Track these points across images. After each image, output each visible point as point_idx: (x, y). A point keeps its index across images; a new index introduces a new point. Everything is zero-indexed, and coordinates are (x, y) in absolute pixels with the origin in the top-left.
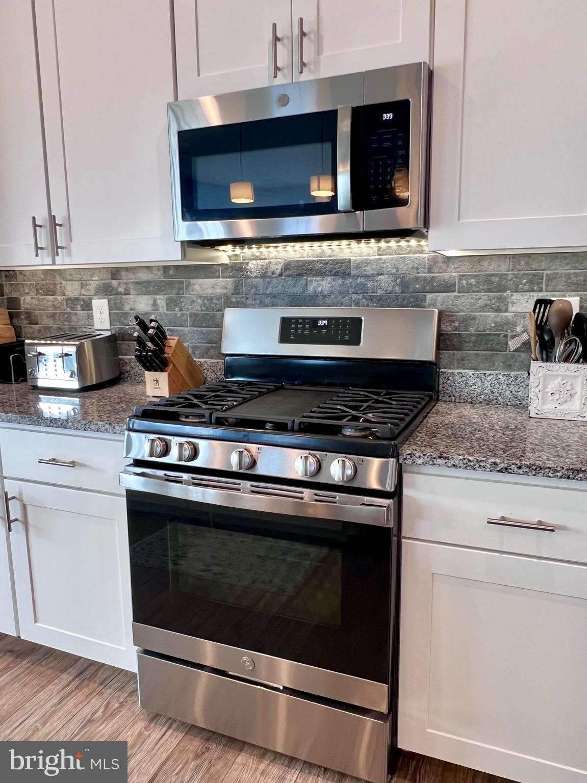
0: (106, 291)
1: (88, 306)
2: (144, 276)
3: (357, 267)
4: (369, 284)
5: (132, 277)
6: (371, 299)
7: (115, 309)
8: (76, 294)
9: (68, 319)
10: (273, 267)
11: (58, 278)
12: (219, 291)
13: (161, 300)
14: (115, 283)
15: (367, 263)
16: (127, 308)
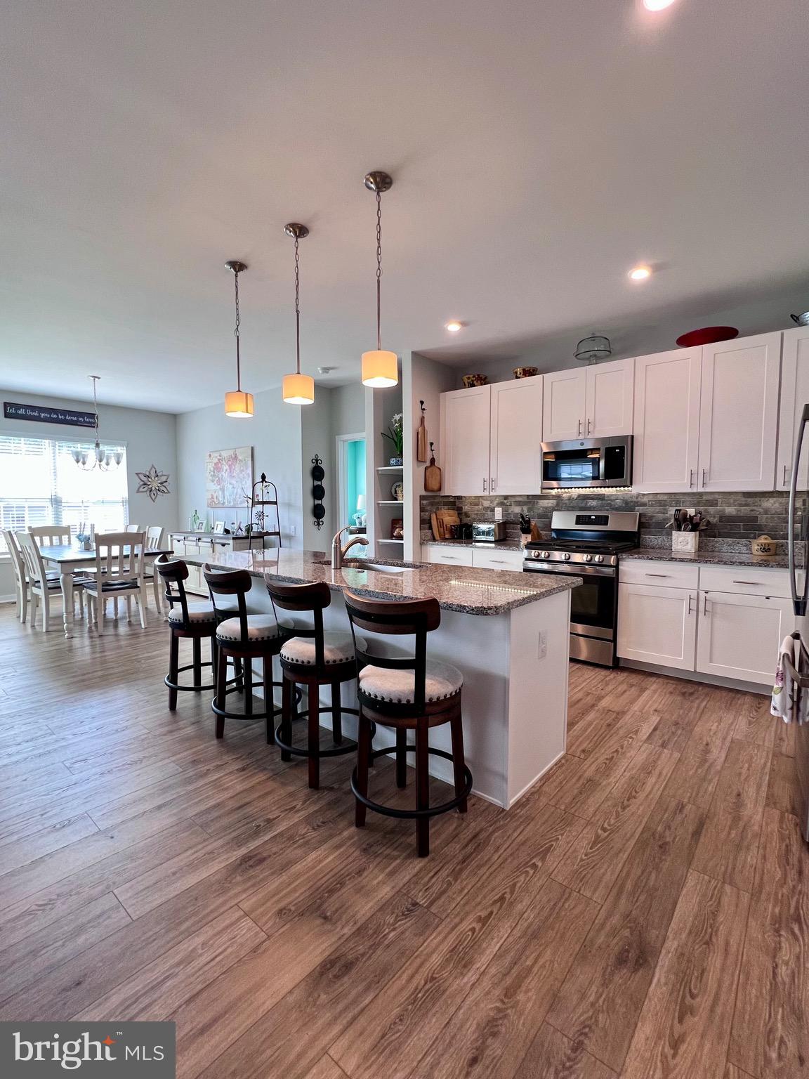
0: (501, 504)
1: (493, 510)
2: (520, 499)
3: (608, 497)
4: (612, 503)
5: (513, 499)
6: (613, 509)
7: (505, 513)
8: (488, 505)
9: (484, 515)
10: (573, 496)
11: (480, 499)
12: (550, 505)
13: (525, 508)
14: (505, 501)
15: (612, 495)
16: (510, 511)
